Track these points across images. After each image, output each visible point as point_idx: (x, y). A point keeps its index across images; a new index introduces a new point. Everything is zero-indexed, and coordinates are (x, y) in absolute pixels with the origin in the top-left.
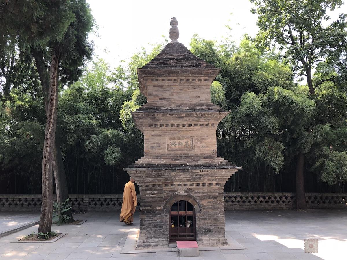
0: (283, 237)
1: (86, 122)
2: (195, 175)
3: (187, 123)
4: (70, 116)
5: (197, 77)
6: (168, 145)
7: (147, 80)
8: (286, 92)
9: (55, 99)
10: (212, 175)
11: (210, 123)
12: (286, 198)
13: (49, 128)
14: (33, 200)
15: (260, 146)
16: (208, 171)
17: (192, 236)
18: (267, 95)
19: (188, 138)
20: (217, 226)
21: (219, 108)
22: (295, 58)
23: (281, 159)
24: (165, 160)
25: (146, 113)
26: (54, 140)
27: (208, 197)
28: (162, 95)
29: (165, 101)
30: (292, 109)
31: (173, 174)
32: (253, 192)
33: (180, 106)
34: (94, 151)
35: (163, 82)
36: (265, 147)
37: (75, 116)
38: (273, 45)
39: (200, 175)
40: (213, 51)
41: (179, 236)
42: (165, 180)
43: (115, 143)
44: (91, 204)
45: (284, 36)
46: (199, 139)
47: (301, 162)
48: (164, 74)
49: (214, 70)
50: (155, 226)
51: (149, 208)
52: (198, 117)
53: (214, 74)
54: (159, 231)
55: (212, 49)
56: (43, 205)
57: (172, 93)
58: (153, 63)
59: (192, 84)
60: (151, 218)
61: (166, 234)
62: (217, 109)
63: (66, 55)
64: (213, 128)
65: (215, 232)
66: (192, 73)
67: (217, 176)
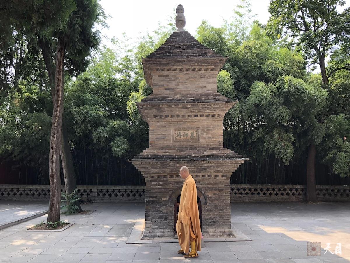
0: (290, 230)
1: (93, 113)
2: (201, 167)
3: (193, 113)
4: (77, 107)
5: (204, 66)
6: (173, 136)
7: (152, 70)
8: (297, 81)
9: (60, 90)
10: (218, 167)
11: (216, 113)
12: (296, 190)
13: (55, 119)
14: (43, 190)
15: (269, 137)
16: (214, 162)
18: (277, 85)
19: (194, 129)
20: (223, 217)
21: (226, 98)
23: (290, 150)
24: (170, 151)
25: (150, 104)
26: (60, 131)
27: (214, 189)
28: (168, 86)
29: (170, 91)
30: (303, 99)
31: (177, 165)
32: (262, 183)
33: (186, 96)
34: (102, 142)
35: (169, 71)
36: (275, 138)
37: (82, 107)
38: (285, 32)
39: (206, 167)
40: (222, 39)
42: (170, 171)
43: (122, 134)
44: (99, 195)
45: (297, 23)
46: (204, 130)
47: (313, 153)
48: (169, 64)
49: (220, 59)
50: (160, 217)
51: (155, 199)
52: (204, 108)
53: (220, 63)
54: (164, 221)
55: (221, 38)
56: (51, 195)
57: (177, 83)
58: (158, 53)
59: (198, 74)
60: (157, 208)
61: (171, 225)
62: (224, 99)
63: (71, 45)
64: (219, 119)
65: (221, 223)
66: (198, 62)
67: (223, 168)
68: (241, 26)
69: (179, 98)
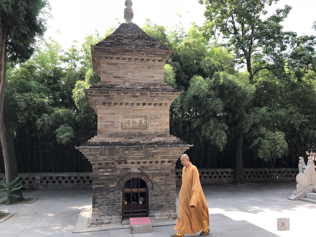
1: (38, 100)
2: (149, 153)
3: (141, 102)
4: (20, 94)
5: (152, 57)
6: (122, 123)
7: (101, 58)
8: (230, 77)
10: (165, 153)
11: (163, 102)
12: (227, 173)
15: (206, 126)
16: (161, 148)
17: (145, 212)
18: (213, 79)
19: (142, 117)
20: (169, 201)
21: (173, 89)
22: (237, 47)
23: (224, 138)
24: (119, 138)
25: (99, 91)
27: (160, 174)
28: (117, 74)
29: (119, 79)
30: (235, 93)
31: (126, 152)
33: (135, 85)
34: (46, 130)
35: (118, 60)
36: (211, 127)
37: (26, 94)
38: (218, 34)
39: (153, 153)
40: (164, 36)
41: (131, 213)
42: (118, 158)
43: (67, 122)
44: (42, 182)
45: (228, 27)
46: (152, 118)
47: (241, 140)
48: (118, 53)
49: (168, 51)
50: (108, 204)
51: (102, 186)
52: (152, 96)
53: (167, 55)
54: (112, 208)
57: (126, 72)
58: (108, 41)
59: (146, 64)
60: (104, 195)
61: (119, 211)
62: (171, 89)
63: (14, 28)
64: (166, 107)
65: (167, 207)
66: (146, 53)
67: (170, 154)
68: (180, 26)
69: (128, 86)
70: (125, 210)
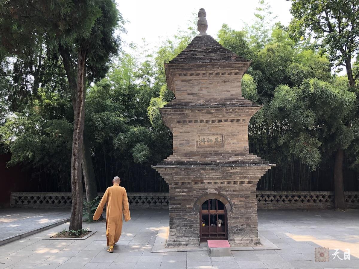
0: (319, 238)
1: (114, 119)
2: (226, 173)
3: (217, 118)
4: (97, 114)
5: (227, 70)
6: (197, 142)
7: (175, 75)
8: (322, 84)
9: (82, 96)
10: (243, 173)
11: (241, 118)
12: (323, 197)
13: (77, 126)
14: (63, 198)
15: (295, 142)
16: (240, 168)
17: (224, 235)
18: (302, 88)
19: (218, 134)
20: (250, 225)
21: (251, 103)
22: (333, 48)
23: (317, 155)
24: (194, 157)
25: (174, 109)
26: (82, 138)
27: (240, 196)
28: (191, 91)
29: (193, 96)
30: (329, 102)
31: (202, 171)
32: (287, 190)
33: (209, 101)
34: (122, 149)
35: (192, 76)
36: (300, 143)
37: (102, 114)
38: (308, 34)
39: (231, 173)
40: (243, 43)
41: (209, 235)
42: (194, 178)
43: (143, 140)
45: (321, 24)
46: (229, 136)
47: (340, 159)
48: (192, 69)
49: (245, 63)
50: (185, 225)
52: (228, 112)
53: (244, 67)
54: (189, 229)
55: (242, 41)
56: (73, 203)
57: (200, 88)
58: (181, 57)
59: (221, 78)
60: (181, 216)
61: (196, 233)
62: (249, 104)
63: (92, 52)
64: (244, 124)
65: (248, 231)
66: (221, 66)
67: (249, 174)
68: (262, 29)
70: (202, 232)
